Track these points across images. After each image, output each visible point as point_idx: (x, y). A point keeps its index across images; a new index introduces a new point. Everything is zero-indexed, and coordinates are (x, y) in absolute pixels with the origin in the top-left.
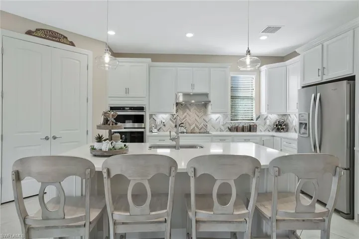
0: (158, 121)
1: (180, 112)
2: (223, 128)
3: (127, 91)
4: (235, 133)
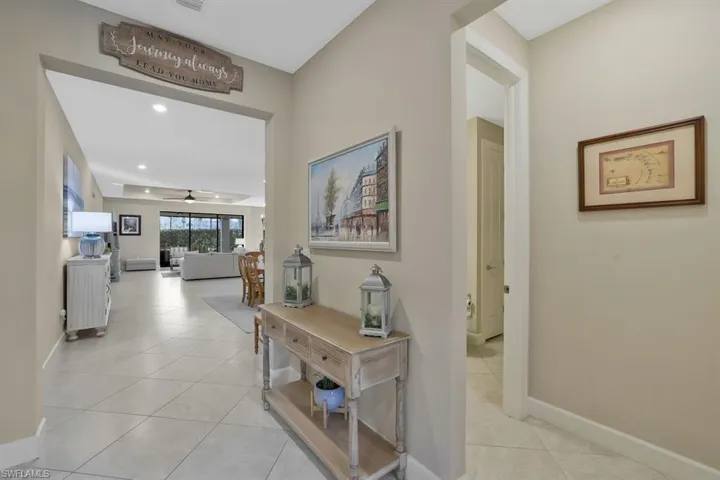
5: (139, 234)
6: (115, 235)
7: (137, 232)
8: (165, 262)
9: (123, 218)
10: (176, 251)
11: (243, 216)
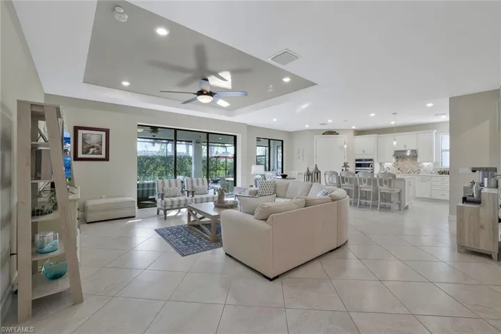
0: (385, 167)
1: (400, 162)
2: (433, 172)
3: (364, 151)
4: (444, 175)
5: (107, 159)
7: (103, 156)
9: (80, 132)
10: (167, 186)
11: (235, 137)
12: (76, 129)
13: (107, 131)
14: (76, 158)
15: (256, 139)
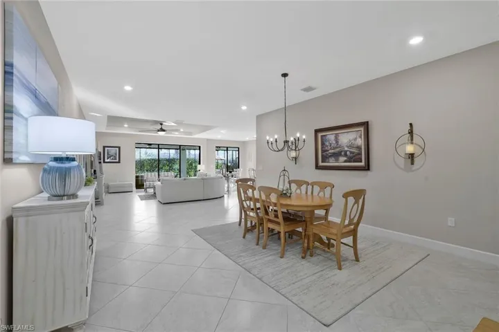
5: (119, 162)
6: (100, 163)
7: (117, 160)
8: (139, 185)
9: (106, 149)
10: (149, 176)
11: (200, 147)
12: (104, 147)
13: (119, 148)
14: (104, 162)
15: (215, 148)
